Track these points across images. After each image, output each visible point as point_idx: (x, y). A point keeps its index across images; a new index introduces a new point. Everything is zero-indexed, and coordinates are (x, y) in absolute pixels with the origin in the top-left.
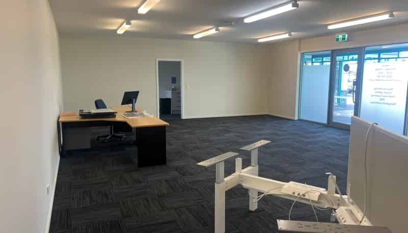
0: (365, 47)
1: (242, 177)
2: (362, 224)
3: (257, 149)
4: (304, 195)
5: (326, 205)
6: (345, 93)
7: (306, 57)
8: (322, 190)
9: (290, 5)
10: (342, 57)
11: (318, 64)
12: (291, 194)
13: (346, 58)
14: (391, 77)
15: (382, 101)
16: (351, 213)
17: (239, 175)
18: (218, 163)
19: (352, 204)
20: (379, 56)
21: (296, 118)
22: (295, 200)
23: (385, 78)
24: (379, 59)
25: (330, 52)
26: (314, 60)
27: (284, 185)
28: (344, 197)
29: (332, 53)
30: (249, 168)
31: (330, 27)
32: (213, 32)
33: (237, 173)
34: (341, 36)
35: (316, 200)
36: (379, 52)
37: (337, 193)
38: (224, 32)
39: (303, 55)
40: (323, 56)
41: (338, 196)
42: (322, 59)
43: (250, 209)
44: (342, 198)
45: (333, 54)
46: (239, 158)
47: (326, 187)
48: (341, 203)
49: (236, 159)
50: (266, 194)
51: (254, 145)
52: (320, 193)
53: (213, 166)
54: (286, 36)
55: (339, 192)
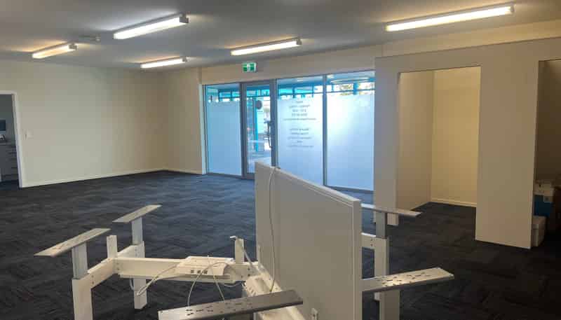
0: (276, 80)
1: (118, 264)
2: (273, 292)
3: (141, 219)
4: (206, 272)
5: (233, 279)
6: (262, 137)
7: (210, 91)
8: (229, 261)
9: (177, 19)
10: (253, 93)
11: (228, 100)
12: (189, 273)
13: (259, 93)
14: (306, 115)
15: (299, 144)
16: (262, 282)
17: (114, 260)
18: (74, 247)
19: (263, 271)
20: (294, 91)
21: (204, 172)
22: (194, 280)
23: (300, 117)
24: (294, 95)
25: (237, 85)
26: (221, 94)
27: (178, 263)
28: (255, 264)
29: (241, 85)
30: (130, 248)
31: (235, 53)
32: (66, 49)
33: (110, 258)
34: (248, 66)
35: (221, 274)
36: (293, 86)
37: (246, 260)
38: (84, 51)
39: (205, 87)
40: (231, 90)
41: (247, 263)
42: (231, 94)
43: (135, 308)
44: (252, 266)
45: (243, 88)
46: (111, 236)
47: (232, 256)
48: (250, 272)
49: (107, 238)
50: (154, 280)
51: (137, 214)
52: (225, 265)
53: (68, 254)
54: (180, 61)
55: (249, 259)
